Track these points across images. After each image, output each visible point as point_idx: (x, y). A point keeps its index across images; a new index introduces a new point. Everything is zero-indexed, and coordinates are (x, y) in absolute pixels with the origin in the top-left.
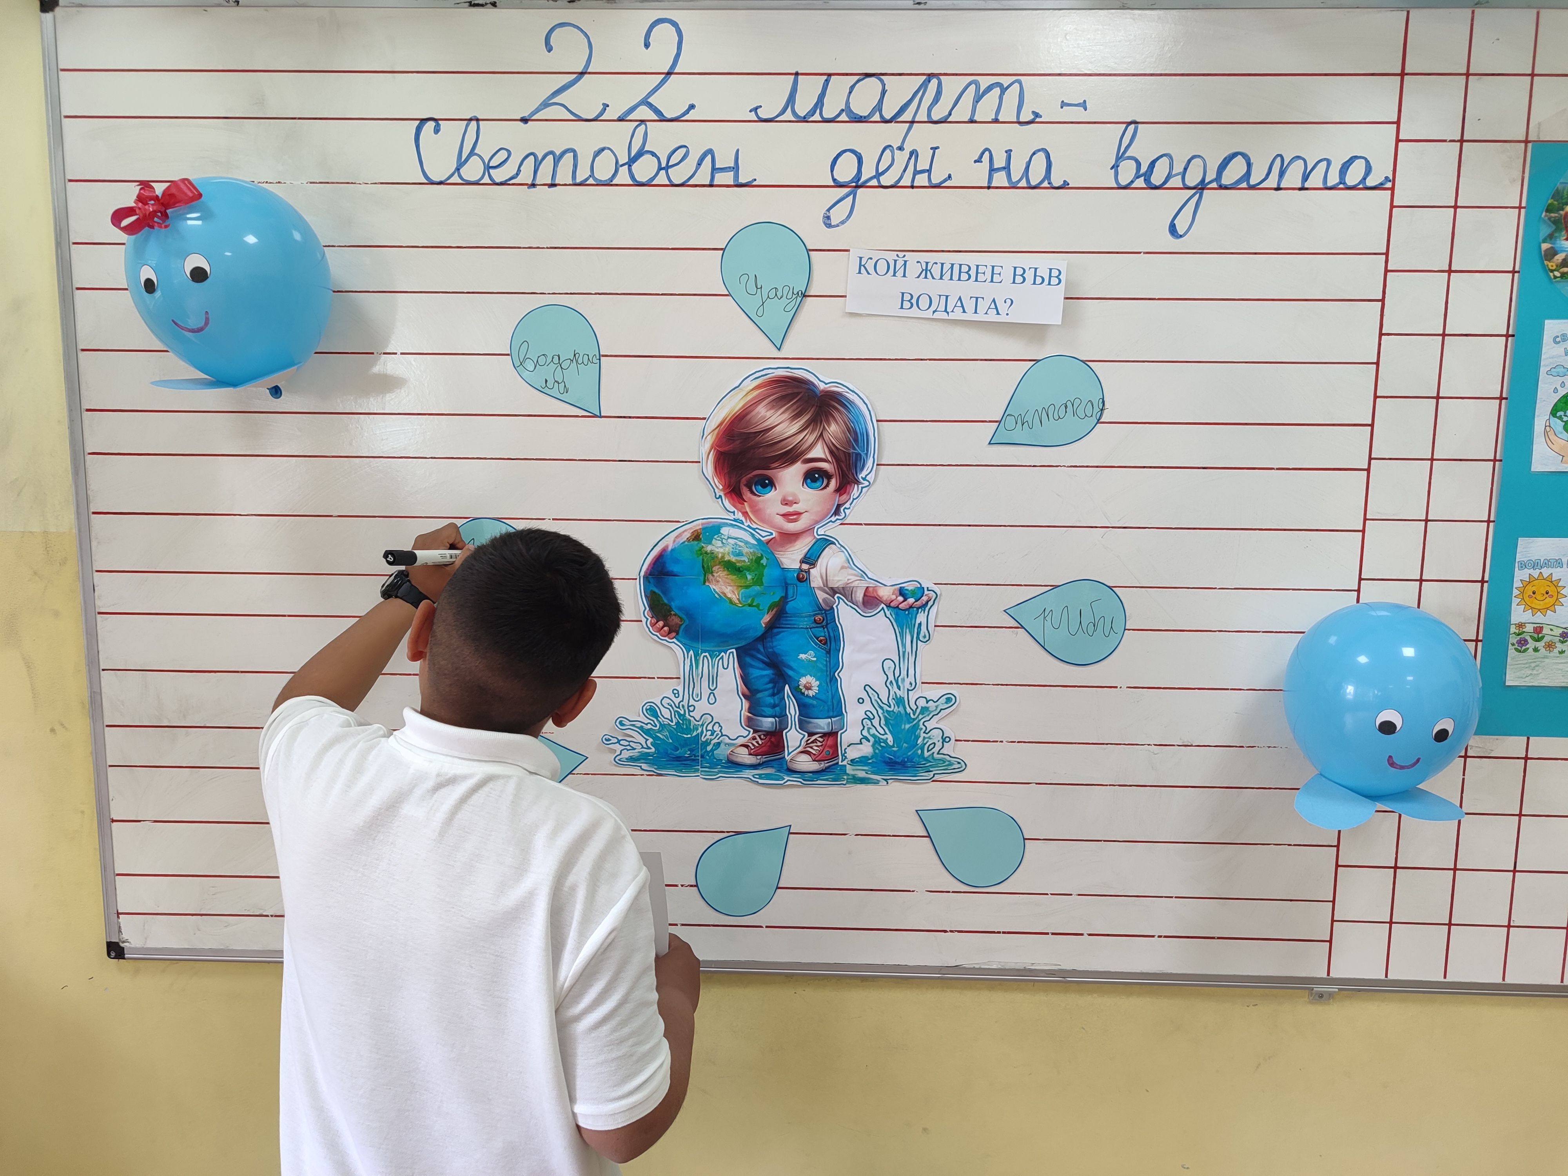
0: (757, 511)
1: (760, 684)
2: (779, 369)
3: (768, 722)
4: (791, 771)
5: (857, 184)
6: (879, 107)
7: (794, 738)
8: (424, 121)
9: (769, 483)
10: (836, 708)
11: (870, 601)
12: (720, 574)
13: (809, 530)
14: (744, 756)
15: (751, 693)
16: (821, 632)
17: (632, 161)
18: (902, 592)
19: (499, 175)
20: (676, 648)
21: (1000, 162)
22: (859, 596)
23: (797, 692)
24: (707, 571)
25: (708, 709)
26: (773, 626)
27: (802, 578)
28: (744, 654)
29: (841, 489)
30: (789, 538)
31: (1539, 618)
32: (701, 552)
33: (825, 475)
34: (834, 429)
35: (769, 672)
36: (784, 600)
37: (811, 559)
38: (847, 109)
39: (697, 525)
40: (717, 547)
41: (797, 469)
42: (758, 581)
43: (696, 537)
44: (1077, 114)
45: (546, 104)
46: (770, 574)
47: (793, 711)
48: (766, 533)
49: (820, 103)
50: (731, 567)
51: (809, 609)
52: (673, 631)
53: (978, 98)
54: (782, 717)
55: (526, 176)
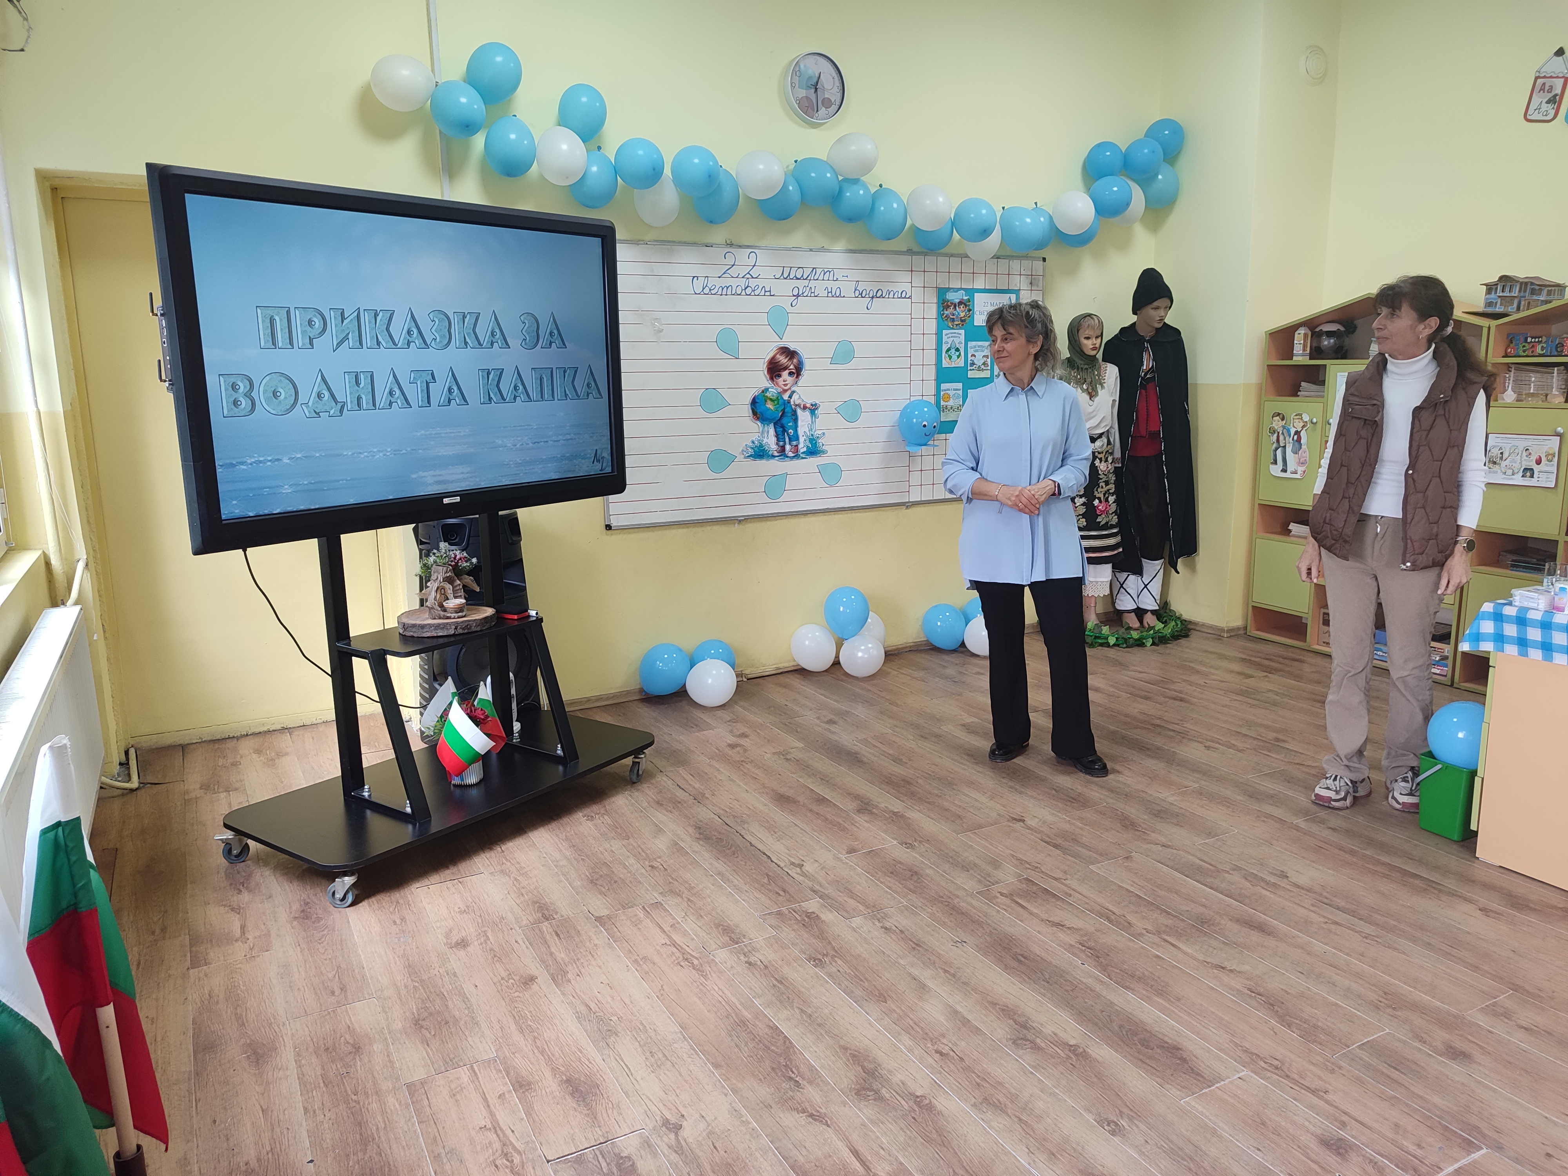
0: (777, 384)
1: (779, 433)
2: (782, 345)
3: (781, 443)
4: (787, 457)
5: (798, 296)
6: (802, 276)
7: (788, 447)
8: (694, 277)
9: (780, 376)
10: (797, 438)
11: (805, 408)
12: (769, 402)
13: (790, 389)
14: (776, 454)
15: (777, 436)
16: (793, 417)
17: (746, 289)
18: (812, 405)
19: (713, 292)
20: (759, 424)
21: (830, 291)
22: (802, 406)
23: (788, 434)
24: (766, 401)
25: (767, 441)
26: (781, 416)
27: (789, 402)
28: (775, 424)
29: (797, 377)
30: (785, 391)
31: (946, 404)
32: (764, 396)
33: (793, 373)
34: (795, 360)
35: (781, 429)
36: (784, 409)
37: (790, 397)
38: (795, 276)
39: (763, 388)
40: (768, 394)
41: (787, 372)
42: (778, 404)
43: (763, 392)
44: (845, 278)
45: (724, 273)
46: (781, 402)
47: (787, 440)
48: (780, 390)
49: (789, 275)
50: (771, 400)
51: (791, 411)
52: (758, 419)
53: (824, 274)
54: (785, 441)
55: (720, 293)
